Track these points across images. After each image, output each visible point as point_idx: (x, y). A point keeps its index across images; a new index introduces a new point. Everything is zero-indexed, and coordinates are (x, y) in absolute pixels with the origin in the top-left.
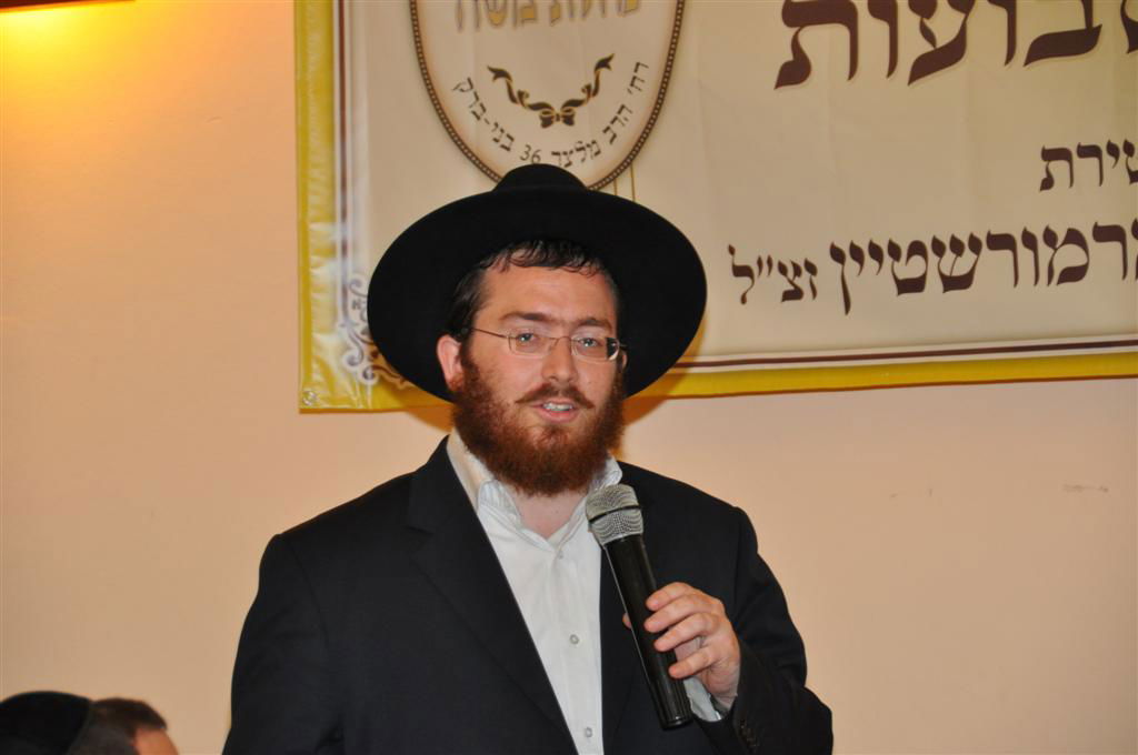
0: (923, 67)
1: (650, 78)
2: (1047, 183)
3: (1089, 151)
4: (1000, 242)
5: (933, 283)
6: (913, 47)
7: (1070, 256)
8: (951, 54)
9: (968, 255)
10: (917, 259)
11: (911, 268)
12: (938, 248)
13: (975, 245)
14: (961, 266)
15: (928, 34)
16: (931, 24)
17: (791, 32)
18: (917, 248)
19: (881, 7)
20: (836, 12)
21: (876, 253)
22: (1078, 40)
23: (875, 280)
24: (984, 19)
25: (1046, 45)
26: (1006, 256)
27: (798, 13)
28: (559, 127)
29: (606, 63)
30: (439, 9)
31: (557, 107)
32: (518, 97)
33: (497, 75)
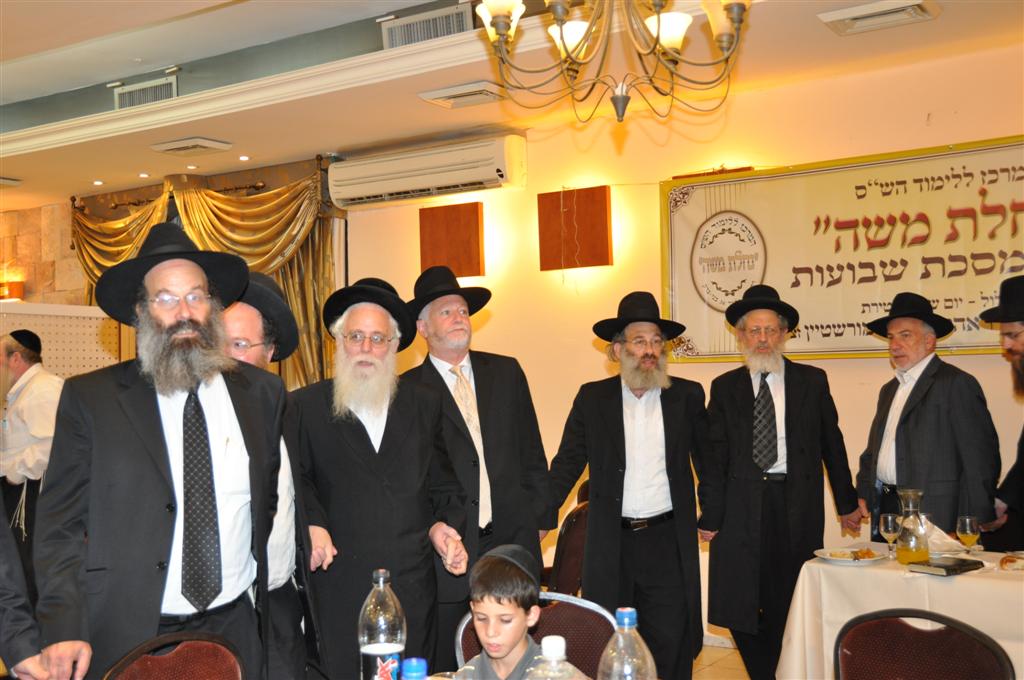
0: (831, 284)
2: (864, 312)
3: (875, 305)
4: (851, 325)
5: (833, 335)
6: (828, 279)
8: (838, 281)
9: (842, 329)
10: (828, 329)
11: (827, 331)
12: (834, 326)
13: (844, 326)
14: (840, 331)
15: (832, 276)
16: (833, 274)
17: (794, 275)
18: (828, 326)
19: (819, 269)
20: (808, 270)
21: (817, 327)
22: (873, 279)
23: (816, 334)
24: (847, 273)
25: (863, 280)
26: (852, 328)
27: (796, 271)
28: (730, 296)
29: (744, 281)
30: (698, 268)
31: (730, 291)
32: (719, 289)
33: (714, 283)
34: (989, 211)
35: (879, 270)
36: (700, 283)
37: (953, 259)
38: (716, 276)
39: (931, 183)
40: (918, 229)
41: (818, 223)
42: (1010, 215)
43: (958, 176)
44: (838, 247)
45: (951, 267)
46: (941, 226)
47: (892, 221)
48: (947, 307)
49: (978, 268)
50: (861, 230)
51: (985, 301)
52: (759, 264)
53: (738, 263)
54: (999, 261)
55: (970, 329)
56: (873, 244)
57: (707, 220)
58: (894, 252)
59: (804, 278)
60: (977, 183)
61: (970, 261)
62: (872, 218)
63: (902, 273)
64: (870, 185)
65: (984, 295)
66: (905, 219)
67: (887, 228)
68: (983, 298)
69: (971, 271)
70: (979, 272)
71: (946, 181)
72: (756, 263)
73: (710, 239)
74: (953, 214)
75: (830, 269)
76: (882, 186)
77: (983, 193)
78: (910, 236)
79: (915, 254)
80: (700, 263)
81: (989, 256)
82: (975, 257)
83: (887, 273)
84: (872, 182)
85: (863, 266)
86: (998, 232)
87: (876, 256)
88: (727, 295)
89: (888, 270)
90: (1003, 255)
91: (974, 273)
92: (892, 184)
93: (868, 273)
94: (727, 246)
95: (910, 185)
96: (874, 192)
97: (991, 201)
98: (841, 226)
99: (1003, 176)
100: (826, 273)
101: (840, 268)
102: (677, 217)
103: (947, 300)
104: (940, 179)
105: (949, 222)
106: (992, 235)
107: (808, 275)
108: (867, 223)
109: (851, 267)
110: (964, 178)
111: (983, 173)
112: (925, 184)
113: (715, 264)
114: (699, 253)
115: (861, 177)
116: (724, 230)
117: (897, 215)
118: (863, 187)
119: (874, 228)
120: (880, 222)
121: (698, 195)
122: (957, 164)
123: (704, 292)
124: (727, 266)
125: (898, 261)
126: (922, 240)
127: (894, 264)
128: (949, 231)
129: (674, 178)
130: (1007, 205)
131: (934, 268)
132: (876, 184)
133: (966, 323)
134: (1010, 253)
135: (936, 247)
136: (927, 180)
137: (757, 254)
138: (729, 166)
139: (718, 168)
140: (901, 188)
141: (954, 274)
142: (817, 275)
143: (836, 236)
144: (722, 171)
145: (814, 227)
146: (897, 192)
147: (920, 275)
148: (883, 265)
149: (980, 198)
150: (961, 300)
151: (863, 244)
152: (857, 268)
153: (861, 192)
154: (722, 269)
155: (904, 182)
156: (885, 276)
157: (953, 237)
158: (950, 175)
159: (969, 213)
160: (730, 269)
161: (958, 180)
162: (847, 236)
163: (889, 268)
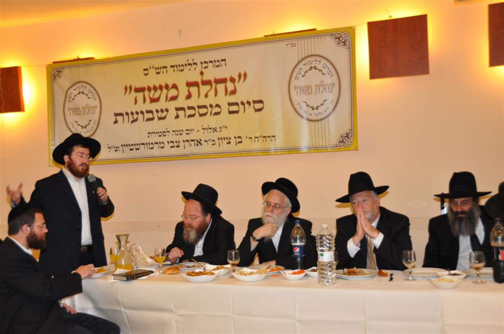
0: (133, 122)
1: (97, 122)
2: (149, 137)
4: (143, 144)
5: (134, 149)
6: (131, 119)
7: (152, 146)
8: (136, 120)
9: (139, 146)
10: (132, 146)
11: (131, 147)
12: (135, 145)
13: (140, 144)
14: (138, 147)
15: (133, 118)
16: (134, 116)
17: (115, 117)
18: (132, 145)
19: (127, 114)
20: (121, 114)
21: (127, 145)
22: (152, 119)
23: (127, 149)
24: (140, 116)
25: (148, 120)
26: (143, 146)
27: (116, 115)
28: (84, 129)
29: (90, 121)
30: (67, 113)
31: (84, 126)
32: (79, 125)
33: (76, 122)
34: (205, 83)
35: (155, 113)
36: (69, 122)
37: (189, 108)
38: (76, 118)
39: (178, 67)
40: (173, 92)
41: (126, 88)
42: (214, 85)
43: (190, 64)
44: (136, 102)
45: (189, 112)
46: (183, 91)
47: (161, 88)
48: (187, 134)
49: (201, 113)
50: (147, 93)
51: (204, 130)
52: (97, 111)
53: (87, 110)
54: (210, 109)
55: (198, 145)
56: (153, 100)
57: (71, 87)
58: (162, 104)
59: (120, 118)
60: (199, 68)
61: (197, 109)
62: (152, 86)
63: (166, 116)
64: (150, 68)
65: (203, 127)
66: (167, 87)
67: (159, 91)
68: (204, 129)
69: (197, 115)
70: (201, 115)
71: (185, 67)
72: (96, 110)
73: (73, 97)
74: (189, 84)
75: (132, 113)
76: (156, 69)
77: (202, 73)
78: (169, 96)
79: (172, 105)
80: (69, 111)
81: (205, 107)
82: (199, 107)
83: (159, 116)
84: (151, 67)
85: (148, 112)
86: (209, 94)
87: (154, 107)
88: (83, 128)
89: (160, 114)
90: (211, 106)
91: (199, 116)
92: (161, 68)
93: (150, 116)
94: (81, 101)
95: (169, 68)
96: (152, 72)
97: (205, 78)
98: (138, 90)
99: (210, 65)
100: (130, 116)
101: (137, 113)
102: (55, 85)
103: (187, 130)
104: (182, 65)
105: (187, 88)
106: (206, 96)
107: (121, 117)
108: (149, 89)
109: (142, 113)
110: (193, 65)
111: (202, 63)
112: (175, 68)
113: (76, 111)
114: (68, 105)
115: (146, 64)
116: (80, 92)
117: (163, 85)
118: (147, 70)
119: (153, 92)
120: (155, 88)
121: (66, 72)
122: (190, 57)
123: (70, 126)
124: (82, 112)
125: (164, 109)
126: (174, 98)
127: (162, 111)
128: (187, 93)
129: (54, 63)
130: (213, 80)
131: (181, 113)
132: (153, 68)
133: (196, 142)
134: (214, 105)
135: (182, 102)
136: (176, 66)
137: (96, 106)
138: (82, 57)
139: (76, 57)
140: (165, 70)
141: (190, 116)
142: (126, 117)
143: (135, 96)
144: (78, 59)
145: (124, 91)
146: (163, 72)
147: (174, 117)
148: (157, 111)
149: (200, 76)
150: (193, 130)
151: (148, 100)
152: (145, 113)
153: (146, 72)
154: (79, 114)
155: (165, 67)
156: (158, 117)
157: (189, 96)
158: (187, 64)
159: (195, 84)
160: (84, 114)
161: (190, 66)
162: (140, 95)
163: (160, 113)
